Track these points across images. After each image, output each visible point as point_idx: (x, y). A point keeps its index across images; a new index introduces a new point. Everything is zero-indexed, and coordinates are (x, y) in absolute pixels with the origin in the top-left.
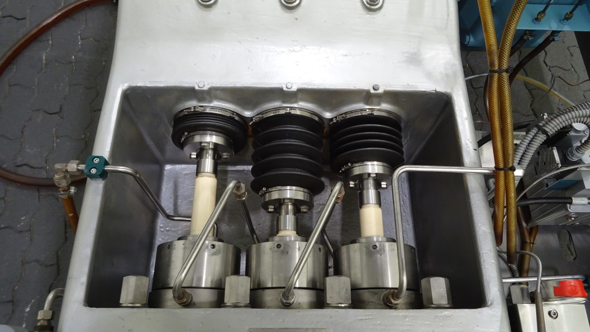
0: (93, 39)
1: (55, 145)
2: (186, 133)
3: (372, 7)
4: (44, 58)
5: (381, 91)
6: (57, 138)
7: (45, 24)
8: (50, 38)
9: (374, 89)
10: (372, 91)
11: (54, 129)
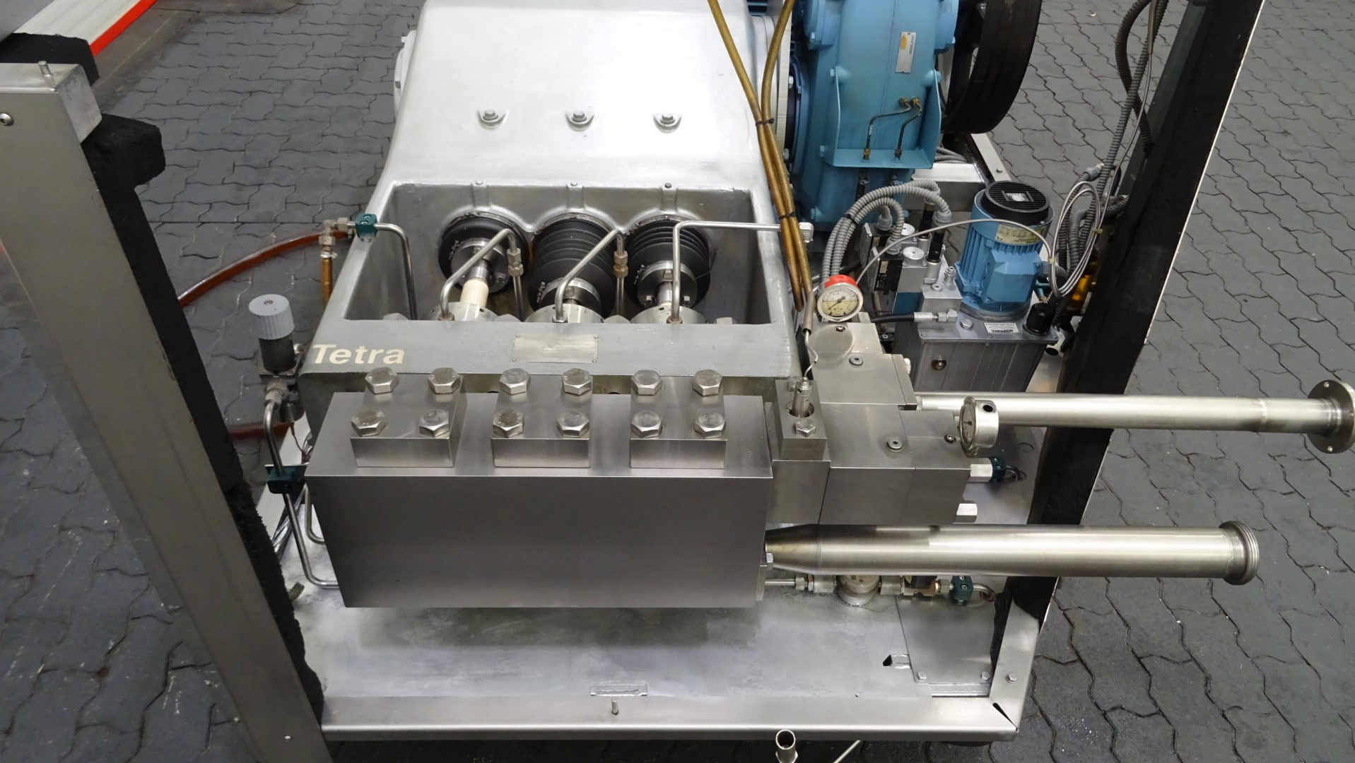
0: (313, 279)
1: (241, 393)
2: (457, 242)
3: (666, 125)
4: (238, 299)
5: (673, 189)
6: (246, 386)
7: (246, 259)
8: (250, 278)
9: (666, 186)
10: (664, 189)
11: (242, 377)
